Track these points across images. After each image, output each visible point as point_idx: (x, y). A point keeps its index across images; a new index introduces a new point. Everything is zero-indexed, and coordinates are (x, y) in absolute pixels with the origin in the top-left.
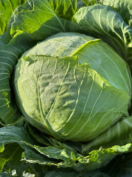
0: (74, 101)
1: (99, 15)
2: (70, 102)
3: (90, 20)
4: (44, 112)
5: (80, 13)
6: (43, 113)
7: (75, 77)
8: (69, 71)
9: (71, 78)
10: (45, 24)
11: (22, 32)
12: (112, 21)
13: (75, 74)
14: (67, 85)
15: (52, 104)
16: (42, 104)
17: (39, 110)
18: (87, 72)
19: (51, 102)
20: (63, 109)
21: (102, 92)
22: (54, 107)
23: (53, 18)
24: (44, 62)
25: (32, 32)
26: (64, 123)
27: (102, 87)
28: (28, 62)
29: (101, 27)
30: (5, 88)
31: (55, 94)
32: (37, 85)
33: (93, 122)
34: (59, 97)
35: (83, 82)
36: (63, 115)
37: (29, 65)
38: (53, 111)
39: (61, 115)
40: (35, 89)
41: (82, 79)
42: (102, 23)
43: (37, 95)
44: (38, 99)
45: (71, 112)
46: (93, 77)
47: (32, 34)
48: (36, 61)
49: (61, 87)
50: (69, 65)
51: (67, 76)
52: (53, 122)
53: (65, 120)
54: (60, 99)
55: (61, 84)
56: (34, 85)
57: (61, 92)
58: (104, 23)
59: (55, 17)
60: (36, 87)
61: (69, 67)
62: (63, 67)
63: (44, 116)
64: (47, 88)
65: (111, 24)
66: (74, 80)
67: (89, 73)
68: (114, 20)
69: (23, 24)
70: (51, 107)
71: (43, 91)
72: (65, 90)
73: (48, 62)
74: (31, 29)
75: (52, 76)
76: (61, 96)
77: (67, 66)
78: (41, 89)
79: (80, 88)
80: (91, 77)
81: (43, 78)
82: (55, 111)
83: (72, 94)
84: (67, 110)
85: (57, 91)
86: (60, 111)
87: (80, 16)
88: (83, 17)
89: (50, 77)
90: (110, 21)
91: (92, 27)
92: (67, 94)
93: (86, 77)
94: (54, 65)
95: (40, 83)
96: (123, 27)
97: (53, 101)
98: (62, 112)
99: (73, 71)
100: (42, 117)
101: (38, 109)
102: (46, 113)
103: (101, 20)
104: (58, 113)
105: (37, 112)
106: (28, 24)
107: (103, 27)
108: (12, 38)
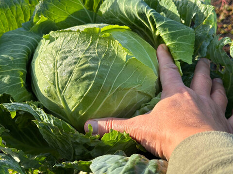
0: (93, 72)
1: (122, 4)
2: (89, 73)
3: (115, 11)
4: (60, 86)
5: (104, 6)
6: (59, 88)
7: (96, 51)
8: (91, 45)
9: (91, 52)
10: (72, 15)
11: (46, 19)
12: (136, 7)
13: (97, 48)
14: (87, 57)
15: (69, 77)
16: (59, 78)
17: (55, 86)
18: (110, 46)
19: (68, 74)
20: (81, 82)
21: (125, 67)
22: (72, 79)
23: (81, 10)
24: (65, 38)
25: (57, 22)
26: (81, 97)
27: (125, 61)
28: (49, 41)
29: (126, 16)
30: (20, 67)
31: (73, 66)
32: (54, 60)
33: (114, 99)
34: (77, 69)
35: (105, 56)
36: (81, 88)
37: (49, 43)
38: (70, 84)
39: (78, 88)
40: (52, 64)
41: (104, 53)
42: (126, 11)
43: (55, 69)
44: (54, 74)
45: (90, 85)
46: (116, 50)
47: (57, 23)
48: (57, 38)
49: (81, 59)
50: (91, 39)
51: (88, 50)
52: (69, 98)
53: (83, 93)
54: (78, 70)
55: (81, 56)
56: (52, 59)
57: (80, 64)
58: (128, 10)
59: (84, 9)
60: (54, 62)
61: (91, 41)
62: (85, 41)
63: (61, 92)
64: (65, 62)
65: (134, 11)
66: (95, 53)
67: (111, 47)
68: (137, 6)
69: (48, 11)
70: (68, 81)
71: (61, 65)
72: (84, 62)
73: (69, 38)
74: (56, 18)
75: (72, 50)
76: (80, 68)
77: (89, 40)
78: (59, 63)
79: (102, 61)
80: (114, 51)
81: (62, 53)
82: (72, 85)
83: (92, 65)
84: (86, 82)
85: (75, 63)
86: (77, 84)
87: (105, 8)
88: (107, 9)
89: (70, 51)
90: (133, 7)
91: (117, 18)
92: (86, 65)
93: (109, 51)
94: (75, 40)
95: (58, 57)
96: (147, 11)
97: (71, 73)
98: (80, 85)
99: (95, 46)
100: (58, 93)
101: (54, 84)
102: (63, 88)
103: (125, 8)
104: (76, 86)
105: (52, 88)
106: (53, 12)
107: (128, 16)
108: (34, 25)
